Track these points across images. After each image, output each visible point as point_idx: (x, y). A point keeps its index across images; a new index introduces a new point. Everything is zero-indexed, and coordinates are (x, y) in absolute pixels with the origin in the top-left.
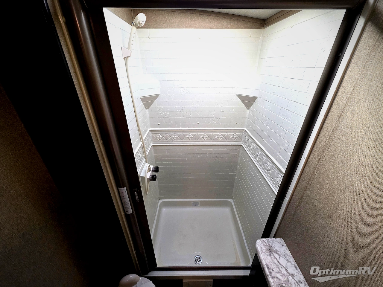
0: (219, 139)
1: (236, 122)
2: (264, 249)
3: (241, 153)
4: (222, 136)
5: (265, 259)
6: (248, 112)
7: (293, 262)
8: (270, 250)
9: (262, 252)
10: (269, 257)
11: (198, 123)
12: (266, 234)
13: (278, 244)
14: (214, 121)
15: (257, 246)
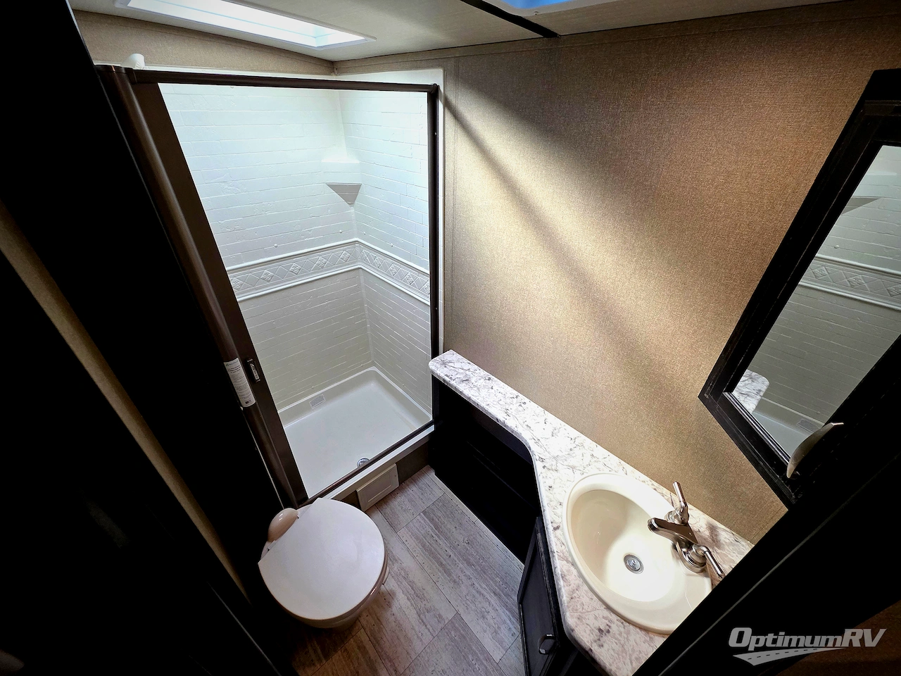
0: (322, 267)
1: (340, 231)
2: (438, 366)
3: (362, 281)
4: (325, 260)
5: (442, 373)
6: (352, 210)
7: (465, 360)
8: (444, 364)
9: (438, 368)
10: (445, 369)
11: (276, 245)
12: (435, 353)
13: (450, 356)
14: (303, 237)
15: (431, 367)
